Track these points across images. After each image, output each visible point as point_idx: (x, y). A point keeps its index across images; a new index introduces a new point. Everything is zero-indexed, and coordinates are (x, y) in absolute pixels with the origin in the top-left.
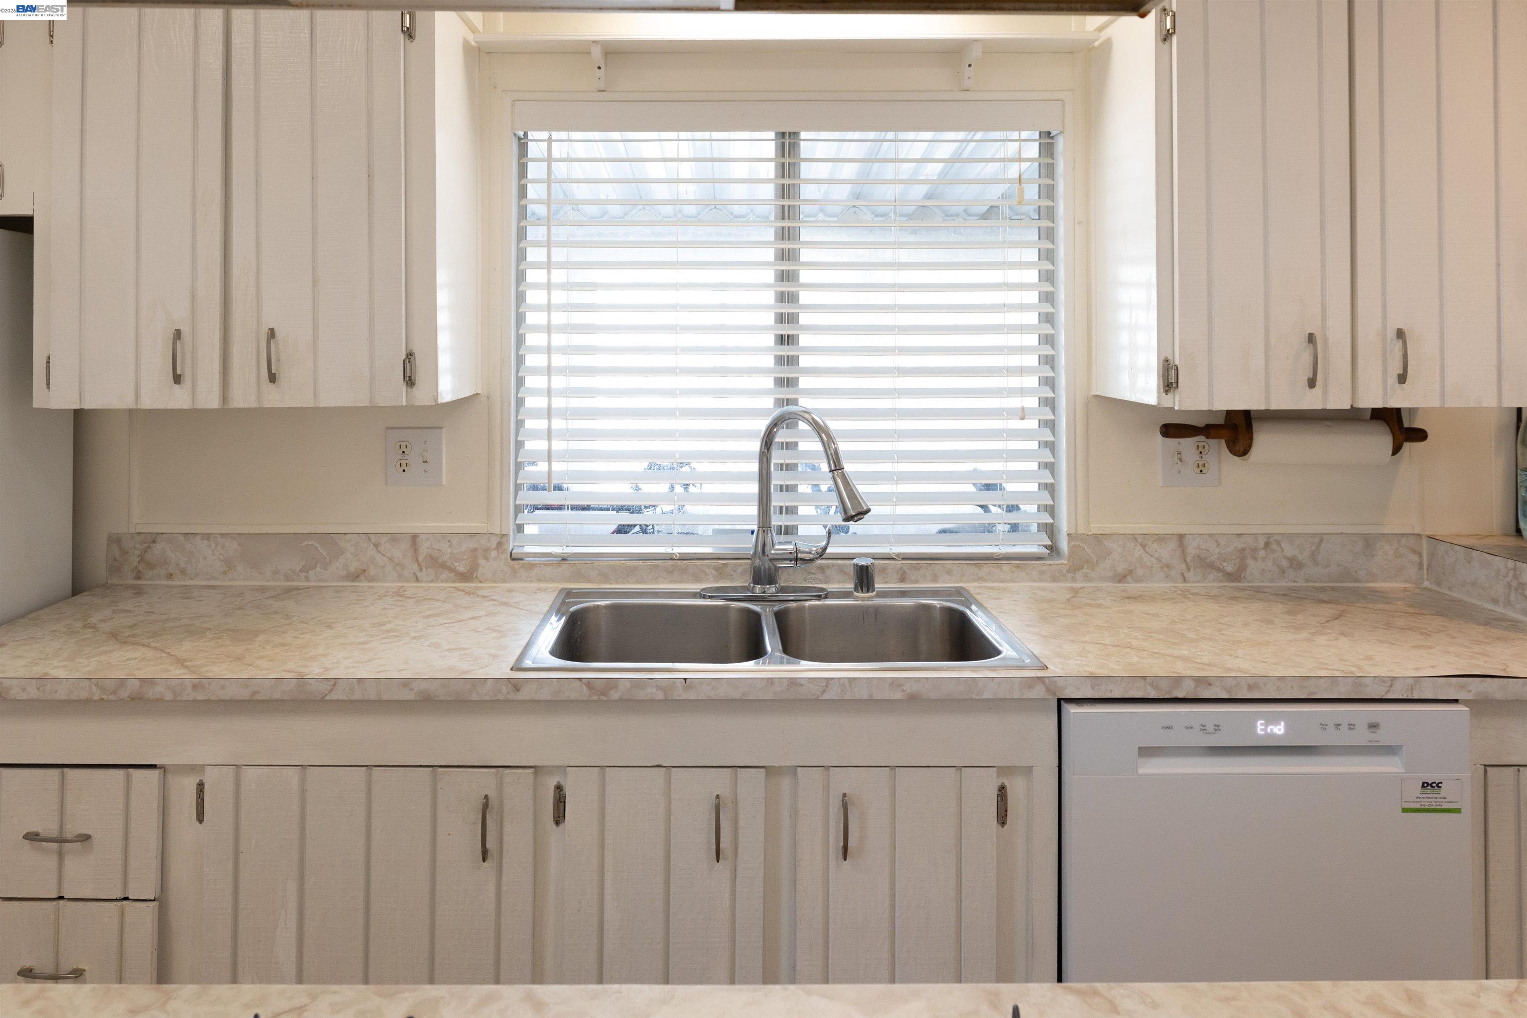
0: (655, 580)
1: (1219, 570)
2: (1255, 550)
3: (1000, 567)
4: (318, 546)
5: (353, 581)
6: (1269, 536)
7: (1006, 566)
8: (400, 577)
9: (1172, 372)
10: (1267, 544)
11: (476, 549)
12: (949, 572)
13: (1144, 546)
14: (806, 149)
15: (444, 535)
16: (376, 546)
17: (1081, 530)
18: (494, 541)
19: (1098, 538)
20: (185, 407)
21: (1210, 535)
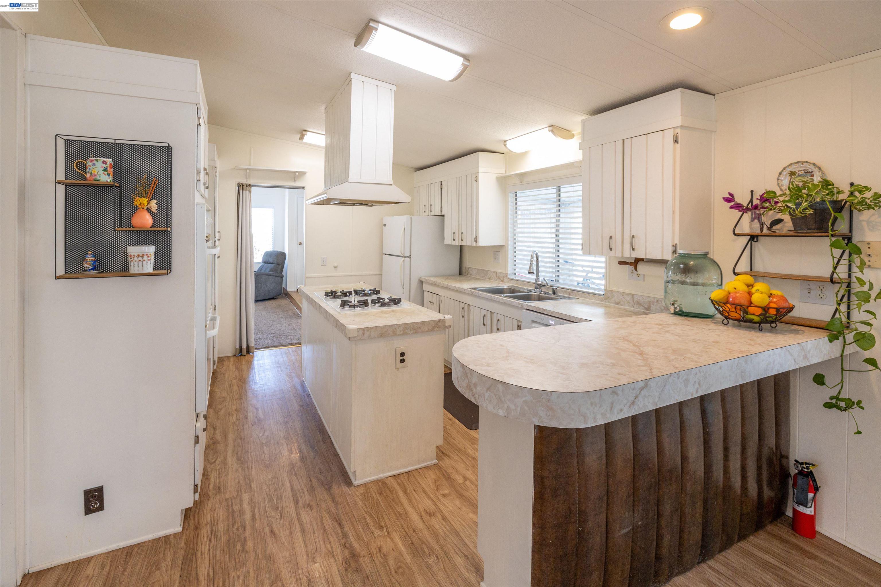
1: (643, 306)
2: (654, 302)
5: (489, 279)
6: (658, 299)
7: (591, 295)
10: (657, 301)
11: (504, 276)
12: (579, 295)
13: (623, 296)
14: (562, 190)
15: (500, 273)
17: (608, 289)
19: (612, 292)
21: (641, 296)
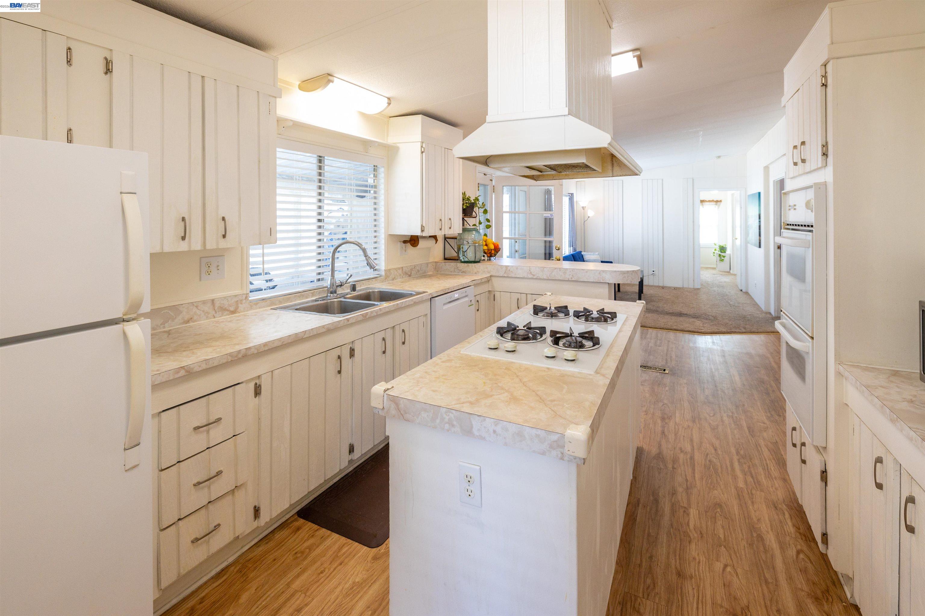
0: (295, 300)
3: (373, 281)
4: (170, 312)
5: (186, 323)
6: (415, 265)
8: (207, 318)
9: (423, 228)
10: (414, 267)
11: (238, 301)
13: (397, 271)
15: (225, 298)
16: (197, 307)
17: (387, 269)
18: (244, 297)
20: (186, 250)
21: (407, 267)
